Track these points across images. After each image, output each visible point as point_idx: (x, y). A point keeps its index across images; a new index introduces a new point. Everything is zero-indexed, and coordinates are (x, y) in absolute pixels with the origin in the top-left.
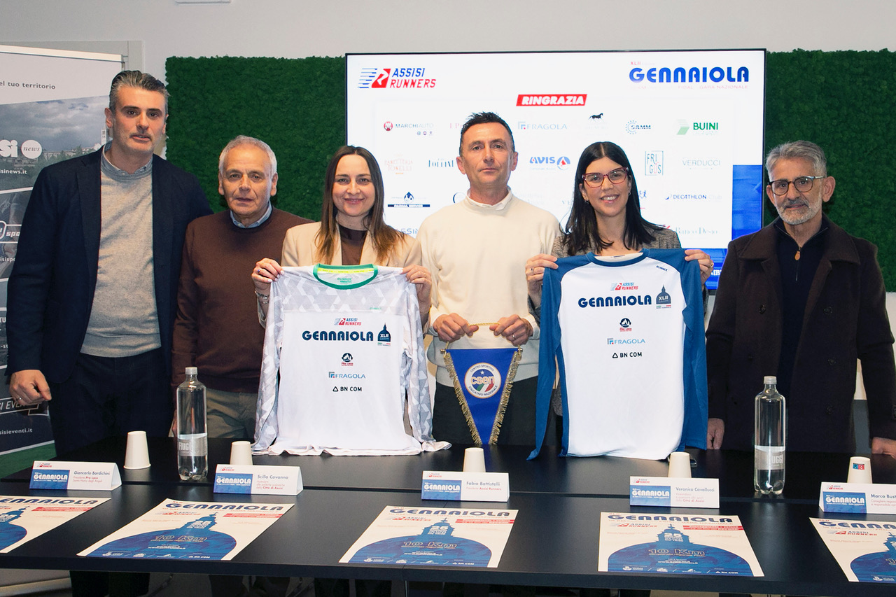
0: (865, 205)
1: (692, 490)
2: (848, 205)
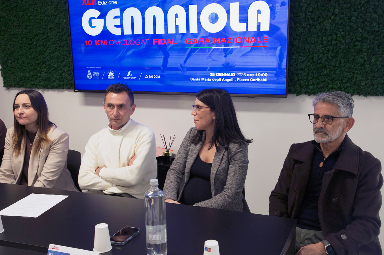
0: (357, 41)
2: (345, 41)
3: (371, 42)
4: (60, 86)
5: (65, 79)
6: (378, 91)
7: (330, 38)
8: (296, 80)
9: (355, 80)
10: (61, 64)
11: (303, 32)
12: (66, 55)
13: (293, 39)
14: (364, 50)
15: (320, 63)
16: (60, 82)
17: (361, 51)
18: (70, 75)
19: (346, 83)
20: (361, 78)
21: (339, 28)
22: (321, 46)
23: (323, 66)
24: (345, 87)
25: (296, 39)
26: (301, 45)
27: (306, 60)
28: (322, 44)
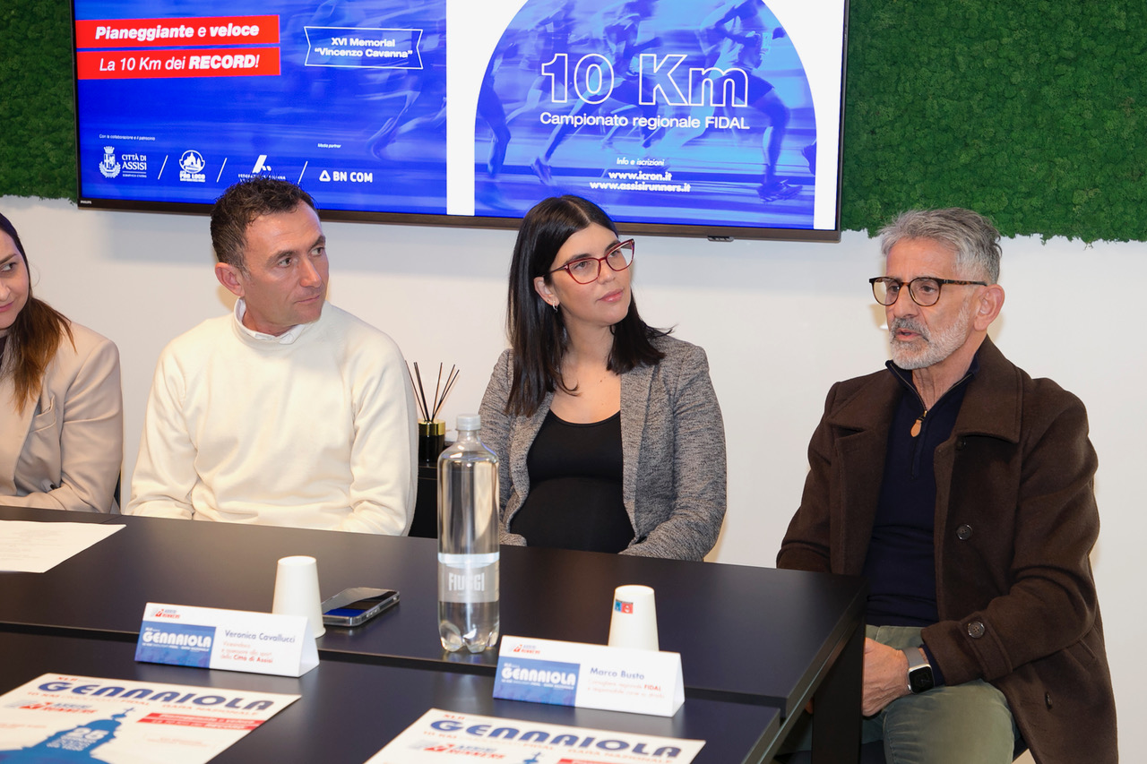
0: (1062, 60)
1: (254, 637)
2: (1026, 59)
3: (1105, 65)
4: (18, 184)
5: (40, 160)
6: (1125, 223)
7: (977, 47)
8: (868, 181)
9: (1055, 187)
10: (26, 105)
11: (894, 27)
12: (46, 72)
13: (860, 48)
14: (1083, 90)
15: (947, 129)
16: (19, 170)
17: (1077, 95)
18: (58, 144)
19: (1029, 195)
20: (1074, 181)
21: (1007, 18)
22: (950, 73)
23: (956, 138)
24: (1025, 208)
25: (871, 46)
26: (887, 68)
27: (901, 116)
28: (954, 65)
